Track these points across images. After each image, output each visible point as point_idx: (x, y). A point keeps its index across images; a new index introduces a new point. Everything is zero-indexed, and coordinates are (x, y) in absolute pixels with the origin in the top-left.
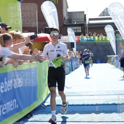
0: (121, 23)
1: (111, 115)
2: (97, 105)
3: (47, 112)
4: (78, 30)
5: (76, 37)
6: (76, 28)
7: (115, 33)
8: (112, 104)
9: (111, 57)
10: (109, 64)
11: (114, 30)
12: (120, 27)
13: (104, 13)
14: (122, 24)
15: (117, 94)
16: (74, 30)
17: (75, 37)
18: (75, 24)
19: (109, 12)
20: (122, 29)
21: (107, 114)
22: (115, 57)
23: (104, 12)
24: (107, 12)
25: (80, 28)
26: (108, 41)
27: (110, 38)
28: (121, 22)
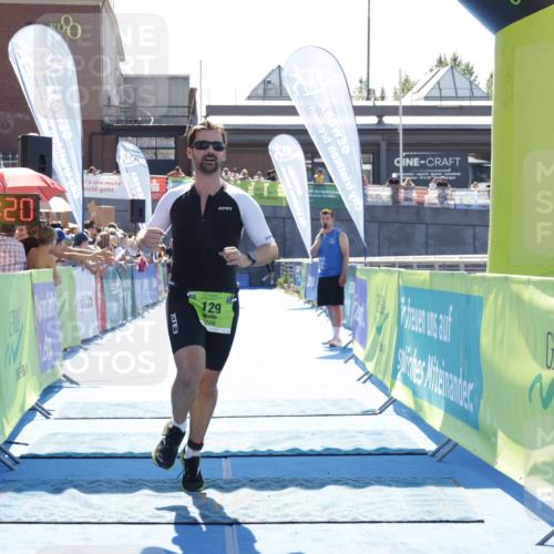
0: (334, 131)
1: (280, 495)
2: (226, 457)
3: (19, 485)
4: (161, 151)
5: (154, 181)
6: (152, 142)
7: (308, 169)
8: (288, 451)
9: (291, 266)
10: (283, 291)
11: (306, 158)
12: (329, 144)
13: (270, 86)
14: (337, 135)
15: (309, 413)
16: (148, 148)
17: (149, 180)
18: (151, 124)
19: (286, 85)
20: (337, 154)
21: (265, 494)
22: (308, 265)
23: (269, 82)
24: (281, 85)
25: (171, 142)
26: (281, 199)
27: (290, 186)
28: (332, 125)
